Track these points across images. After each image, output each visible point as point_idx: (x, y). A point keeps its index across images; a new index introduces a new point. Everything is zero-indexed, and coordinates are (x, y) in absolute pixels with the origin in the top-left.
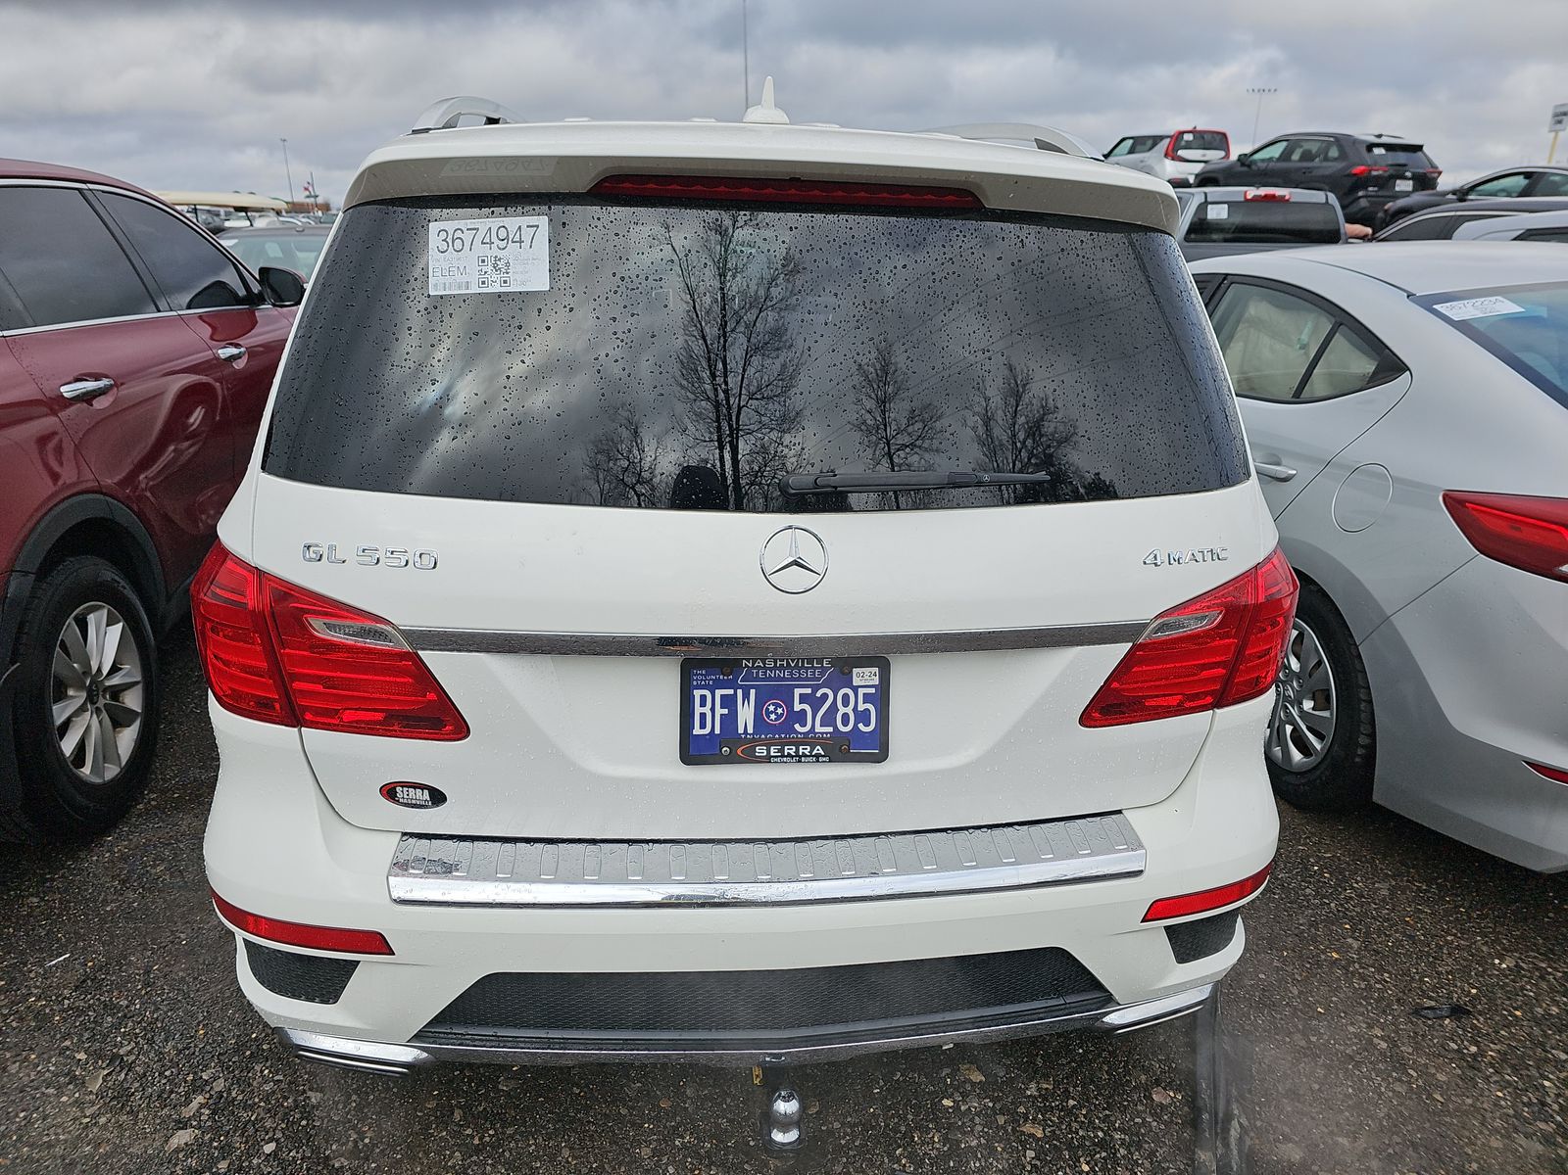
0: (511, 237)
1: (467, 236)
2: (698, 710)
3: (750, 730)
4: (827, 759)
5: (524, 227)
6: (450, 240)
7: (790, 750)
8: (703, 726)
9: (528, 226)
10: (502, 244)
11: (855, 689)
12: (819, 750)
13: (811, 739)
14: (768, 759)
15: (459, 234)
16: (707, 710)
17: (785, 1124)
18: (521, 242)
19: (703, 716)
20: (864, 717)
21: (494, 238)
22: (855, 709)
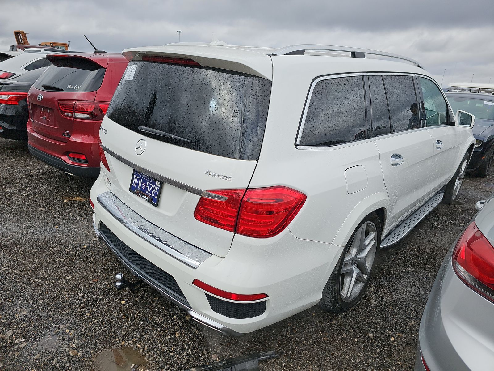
2: (134, 180)
3: (140, 189)
4: (148, 201)
7: (143, 196)
8: (134, 184)
9: (135, 67)
11: (156, 186)
12: (147, 198)
13: (147, 195)
14: (140, 196)
16: (135, 180)
17: (118, 281)
19: (134, 181)
20: (156, 193)
22: (155, 191)
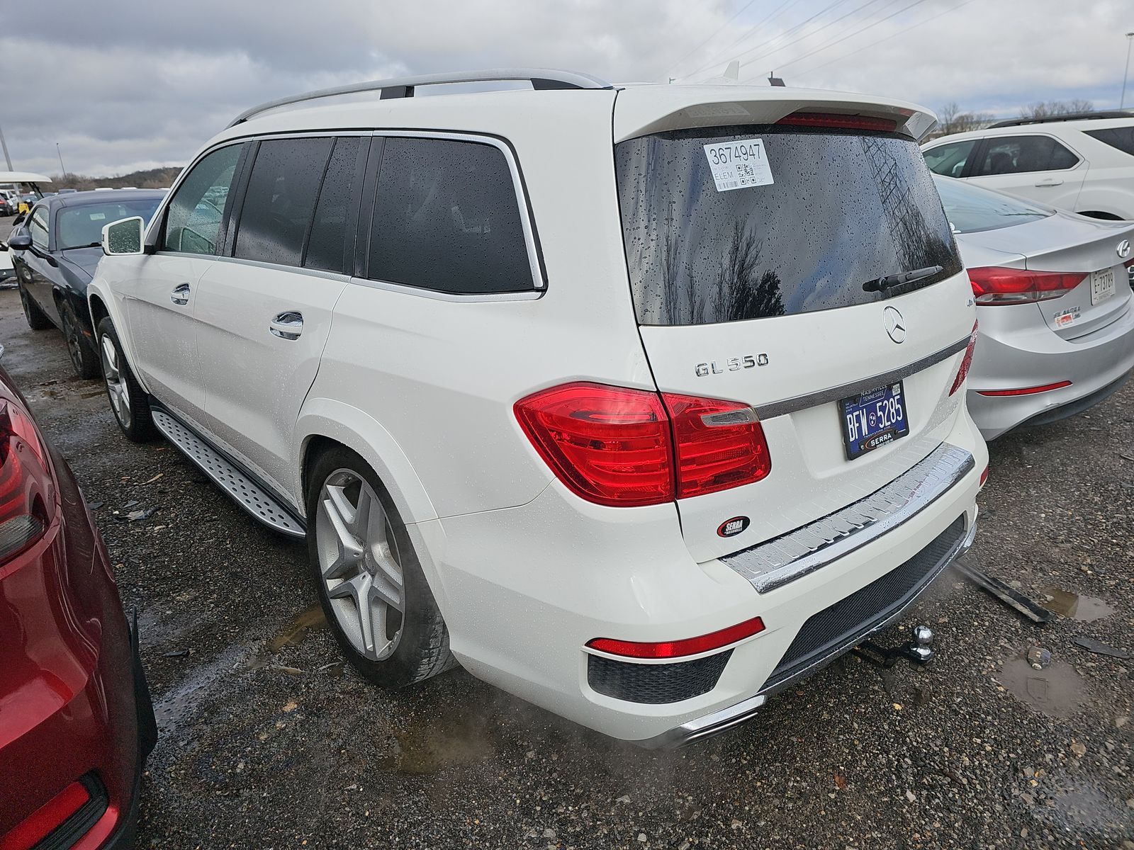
0: (748, 152)
1: (727, 152)
2: (849, 427)
3: (867, 433)
4: (892, 439)
5: (753, 146)
6: (718, 155)
7: (881, 439)
8: (852, 436)
9: (755, 145)
10: (745, 157)
11: (894, 398)
12: (888, 436)
13: (885, 431)
14: (875, 447)
15: (721, 152)
16: (852, 426)
17: (924, 645)
18: (754, 155)
19: (851, 430)
20: (898, 412)
21: (741, 154)
22: (895, 409)
